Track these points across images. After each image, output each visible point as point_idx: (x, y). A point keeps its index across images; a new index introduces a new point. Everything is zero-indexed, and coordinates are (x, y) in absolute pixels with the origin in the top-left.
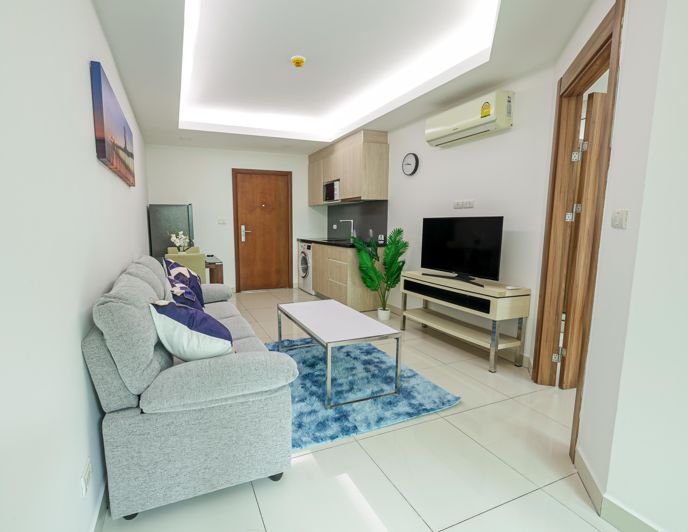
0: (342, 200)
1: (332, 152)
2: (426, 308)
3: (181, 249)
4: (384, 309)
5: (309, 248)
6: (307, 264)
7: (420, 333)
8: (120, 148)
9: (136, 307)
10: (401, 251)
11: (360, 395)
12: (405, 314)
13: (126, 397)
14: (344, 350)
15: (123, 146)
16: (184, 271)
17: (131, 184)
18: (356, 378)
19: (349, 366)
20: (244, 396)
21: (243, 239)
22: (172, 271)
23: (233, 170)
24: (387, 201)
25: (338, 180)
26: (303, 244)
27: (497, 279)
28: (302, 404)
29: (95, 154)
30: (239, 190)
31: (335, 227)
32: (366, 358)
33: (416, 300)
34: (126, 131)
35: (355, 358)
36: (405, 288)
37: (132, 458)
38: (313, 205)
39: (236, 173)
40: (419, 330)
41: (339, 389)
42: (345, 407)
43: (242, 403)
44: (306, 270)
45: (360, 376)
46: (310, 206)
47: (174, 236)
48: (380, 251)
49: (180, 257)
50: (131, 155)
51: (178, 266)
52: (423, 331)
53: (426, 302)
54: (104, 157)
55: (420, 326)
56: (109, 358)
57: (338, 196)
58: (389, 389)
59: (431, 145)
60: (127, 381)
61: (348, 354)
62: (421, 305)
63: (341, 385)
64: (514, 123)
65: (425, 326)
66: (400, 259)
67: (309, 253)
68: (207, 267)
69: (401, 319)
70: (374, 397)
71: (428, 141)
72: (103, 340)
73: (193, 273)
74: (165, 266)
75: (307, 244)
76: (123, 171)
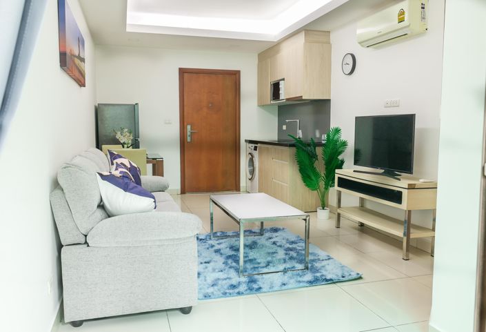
0: (288, 100)
1: (278, 52)
2: (362, 207)
3: (126, 146)
4: (323, 209)
5: (255, 149)
6: (253, 166)
7: (357, 232)
8: (75, 56)
9: (87, 173)
10: (340, 150)
11: (272, 269)
12: (339, 211)
13: (77, 235)
14: (272, 240)
15: (77, 55)
16: (126, 161)
17: (82, 84)
18: (274, 259)
19: (271, 251)
20: (160, 240)
21: (189, 139)
22: (115, 162)
23: (180, 69)
24: (329, 100)
25: (283, 79)
26: (251, 145)
27: (411, 173)
28: (221, 273)
29: (59, 64)
30: (186, 89)
31: (284, 127)
32: (291, 246)
33: (352, 198)
34: (81, 41)
35: (280, 246)
36: (339, 186)
37: (80, 278)
38: (262, 105)
39: (183, 72)
40: (355, 229)
41: (256, 266)
42: (256, 277)
43: (159, 245)
44: (252, 172)
45: (279, 257)
46: (259, 106)
47: (119, 133)
48: (319, 150)
49: (123, 152)
50: (83, 60)
51: (120, 157)
52: (359, 230)
53: (362, 200)
54: (65, 66)
55: (357, 225)
56: (67, 207)
57: (283, 95)
58: (300, 266)
59: (362, 46)
60: (78, 222)
61: (274, 243)
62: (357, 204)
63: (259, 263)
64: (428, 27)
65: (362, 225)
66: (340, 157)
67: (256, 154)
68: (148, 162)
69: (336, 216)
70: (285, 271)
71: (360, 43)
72: (64, 193)
73: (133, 164)
74: (109, 156)
75: (254, 145)
76: (77, 74)
